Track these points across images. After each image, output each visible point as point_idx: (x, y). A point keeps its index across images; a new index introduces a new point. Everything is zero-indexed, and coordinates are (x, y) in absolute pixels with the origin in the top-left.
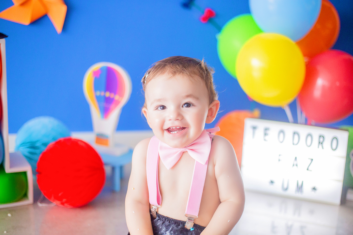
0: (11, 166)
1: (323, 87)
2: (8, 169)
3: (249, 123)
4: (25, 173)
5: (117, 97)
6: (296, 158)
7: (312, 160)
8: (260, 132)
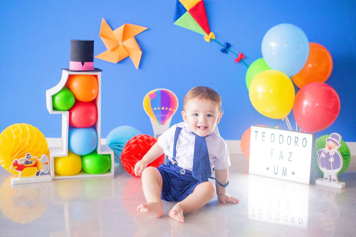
0: (101, 151)
1: (308, 106)
2: (99, 152)
3: (253, 128)
4: (109, 155)
5: (170, 109)
6: (282, 152)
7: (291, 153)
8: (260, 134)
